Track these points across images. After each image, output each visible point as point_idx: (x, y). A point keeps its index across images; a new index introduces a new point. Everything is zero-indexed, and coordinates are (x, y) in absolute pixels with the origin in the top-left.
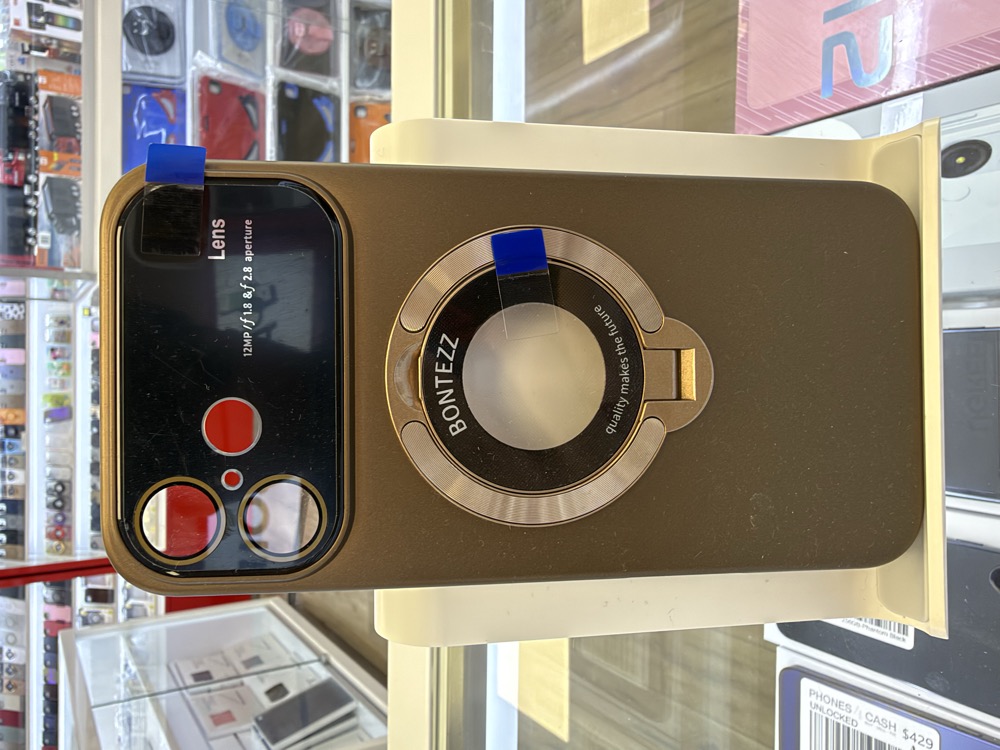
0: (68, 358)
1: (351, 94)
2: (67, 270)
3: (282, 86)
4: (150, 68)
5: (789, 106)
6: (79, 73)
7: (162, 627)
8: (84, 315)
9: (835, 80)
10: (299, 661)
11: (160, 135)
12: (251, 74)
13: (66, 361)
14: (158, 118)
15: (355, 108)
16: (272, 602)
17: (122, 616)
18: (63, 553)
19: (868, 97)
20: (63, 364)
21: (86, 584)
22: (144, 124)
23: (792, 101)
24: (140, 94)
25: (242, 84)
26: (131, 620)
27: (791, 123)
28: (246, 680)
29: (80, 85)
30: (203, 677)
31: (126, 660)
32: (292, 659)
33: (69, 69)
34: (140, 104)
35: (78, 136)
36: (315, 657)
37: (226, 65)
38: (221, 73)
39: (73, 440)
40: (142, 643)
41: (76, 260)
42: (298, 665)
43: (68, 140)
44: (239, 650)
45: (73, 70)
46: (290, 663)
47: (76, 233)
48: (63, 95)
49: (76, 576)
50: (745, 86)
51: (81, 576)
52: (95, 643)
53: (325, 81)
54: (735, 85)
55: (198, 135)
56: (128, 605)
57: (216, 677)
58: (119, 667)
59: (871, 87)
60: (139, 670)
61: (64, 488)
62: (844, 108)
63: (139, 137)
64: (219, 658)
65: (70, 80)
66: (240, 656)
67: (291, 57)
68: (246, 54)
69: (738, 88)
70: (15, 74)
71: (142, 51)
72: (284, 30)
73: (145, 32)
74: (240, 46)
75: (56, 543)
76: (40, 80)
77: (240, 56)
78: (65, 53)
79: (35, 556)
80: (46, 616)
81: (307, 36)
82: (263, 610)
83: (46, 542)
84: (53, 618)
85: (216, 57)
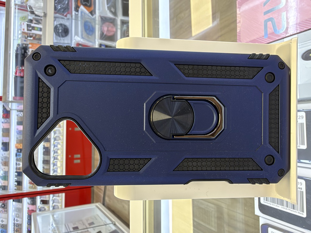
3: (101, 45)
4: (62, 41)
6: (41, 43)
7: (63, 212)
9: (268, 33)
10: (106, 224)
12: (91, 42)
16: (97, 204)
17: (51, 209)
18: (34, 189)
19: (279, 37)
21: (41, 198)
23: (255, 39)
25: (88, 45)
26: (54, 210)
28: (89, 229)
30: (76, 228)
31: (52, 223)
32: (104, 223)
33: (38, 42)
36: (111, 222)
37: (84, 40)
38: (82, 42)
40: (57, 217)
44: (87, 220)
49: (37, 196)
50: (240, 36)
51: (39, 195)
52: (43, 217)
56: (53, 205)
57: (80, 228)
58: (50, 225)
59: (280, 34)
60: (56, 226)
62: (272, 41)
64: (81, 222)
65: (38, 45)
66: (87, 222)
67: (103, 36)
68: (90, 36)
69: (237, 36)
70: (23, 44)
71: (59, 36)
72: (101, 29)
73: (60, 31)
74: (88, 34)
75: (32, 185)
76: (30, 46)
77: (88, 37)
78: (38, 38)
79: (25, 189)
80: (28, 208)
81: (108, 30)
82: (95, 207)
83: (29, 185)
84: (30, 209)
85: (81, 37)
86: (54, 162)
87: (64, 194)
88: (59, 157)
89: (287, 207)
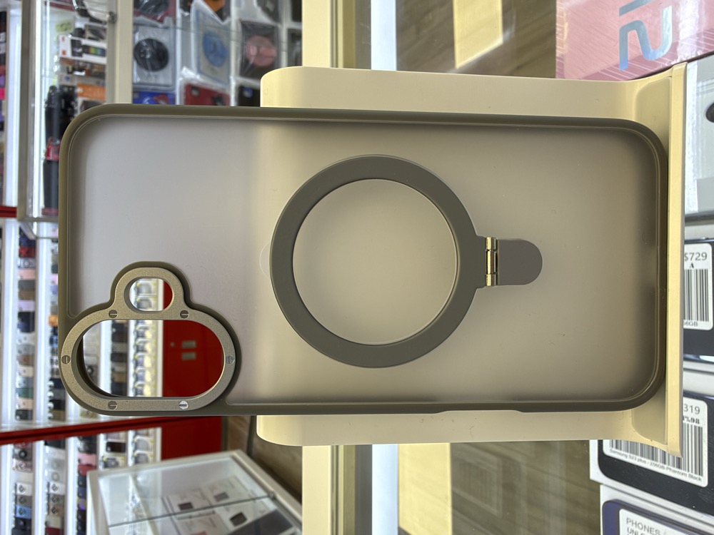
3: (241, 89)
4: (151, 80)
6: (103, 85)
7: (158, 470)
9: (629, 57)
10: (254, 497)
12: (218, 81)
16: (235, 453)
17: (131, 462)
18: (92, 417)
19: (655, 67)
21: (107, 438)
24: (145, 97)
25: (214, 88)
26: (138, 465)
28: (216, 509)
29: (104, 93)
30: (186, 506)
31: (133, 493)
32: (249, 495)
33: (98, 83)
36: (266, 494)
37: (203, 76)
38: (199, 81)
40: (145, 482)
42: (254, 499)
44: (212, 488)
45: (100, 83)
46: (248, 498)
48: (93, 100)
49: (100, 433)
50: (562, 65)
51: (103, 432)
52: (113, 481)
56: (135, 454)
57: (196, 506)
58: (128, 498)
59: (657, 60)
60: (142, 501)
61: (92, 370)
62: (638, 76)
64: (198, 493)
65: (98, 90)
66: (212, 492)
67: (248, 69)
68: (217, 69)
69: (557, 66)
70: (62, 87)
71: (146, 68)
72: (242, 51)
73: (148, 56)
74: (212, 63)
75: (86, 410)
76: (79, 90)
77: (212, 70)
78: (96, 72)
79: (72, 418)
80: (79, 461)
81: (259, 55)
82: (229, 459)
83: (80, 409)
84: (84, 462)
85: (196, 71)
86: (136, 357)
87: (159, 431)
88: (148, 347)
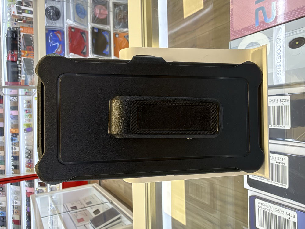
0: (31, 113)
1: (114, 30)
2: (30, 86)
3: (93, 29)
4: (53, 24)
5: (246, 29)
6: (32, 27)
7: (61, 193)
8: (35, 100)
9: (259, 21)
10: (103, 202)
11: (57, 44)
12: (83, 25)
13: (30, 114)
14: (56, 39)
15: (115, 34)
16: (94, 185)
17: (49, 190)
18: (31, 172)
19: (269, 26)
20: (29, 114)
21: (38, 181)
22: (52, 42)
23: (247, 27)
24: (50, 33)
25: (81, 28)
26: (52, 191)
27: (247, 34)
28: (87, 208)
29: (33, 30)
30: (74, 208)
31: (51, 203)
32: (101, 202)
33: (29, 26)
34: (51, 36)
35: (33, 46)
36: (108, 201)
37: (76, 23)
38: (75, 25)
39: (33, 138)
40: (56, 198)
41: (33, 83)
42: (103, 203)
43: (30, 47)
44: (85, 200)
45: (30, 26)
46: (100, 203)
47: (33, 75)
48: (28, 34)
49: (35, 179)
50: (233, 24)
52: (41, 198)
53: (106, 27)
54: (230, 23)
55: (68, 44)
56: (51, 187)
57: (78, 208)
58: (49, 206)
59: (270, 23)
60: (55, 207)
61: (31, 152)
62: (262, 29)
63: (50, 46)
64: (79, 202)
65: (30, 29)
66: (85, 201)
67: (95, 20)
68: (82, 19)
69: (230, 24)
70: (13, 28)
71: (51, 19)
72: (93, 12)
73: (52, 14)
74: (80, 17)
75: (29, 169)
76: (21, 29)
77: (80, 20)
78: (28, 21)
79: (23, 173)
80: (26, 191)
81: (100, 13)
82: (92, 187)
83: (26, 168)
84: (28, 191)
85: (73, 21)
89: (272, 180)
